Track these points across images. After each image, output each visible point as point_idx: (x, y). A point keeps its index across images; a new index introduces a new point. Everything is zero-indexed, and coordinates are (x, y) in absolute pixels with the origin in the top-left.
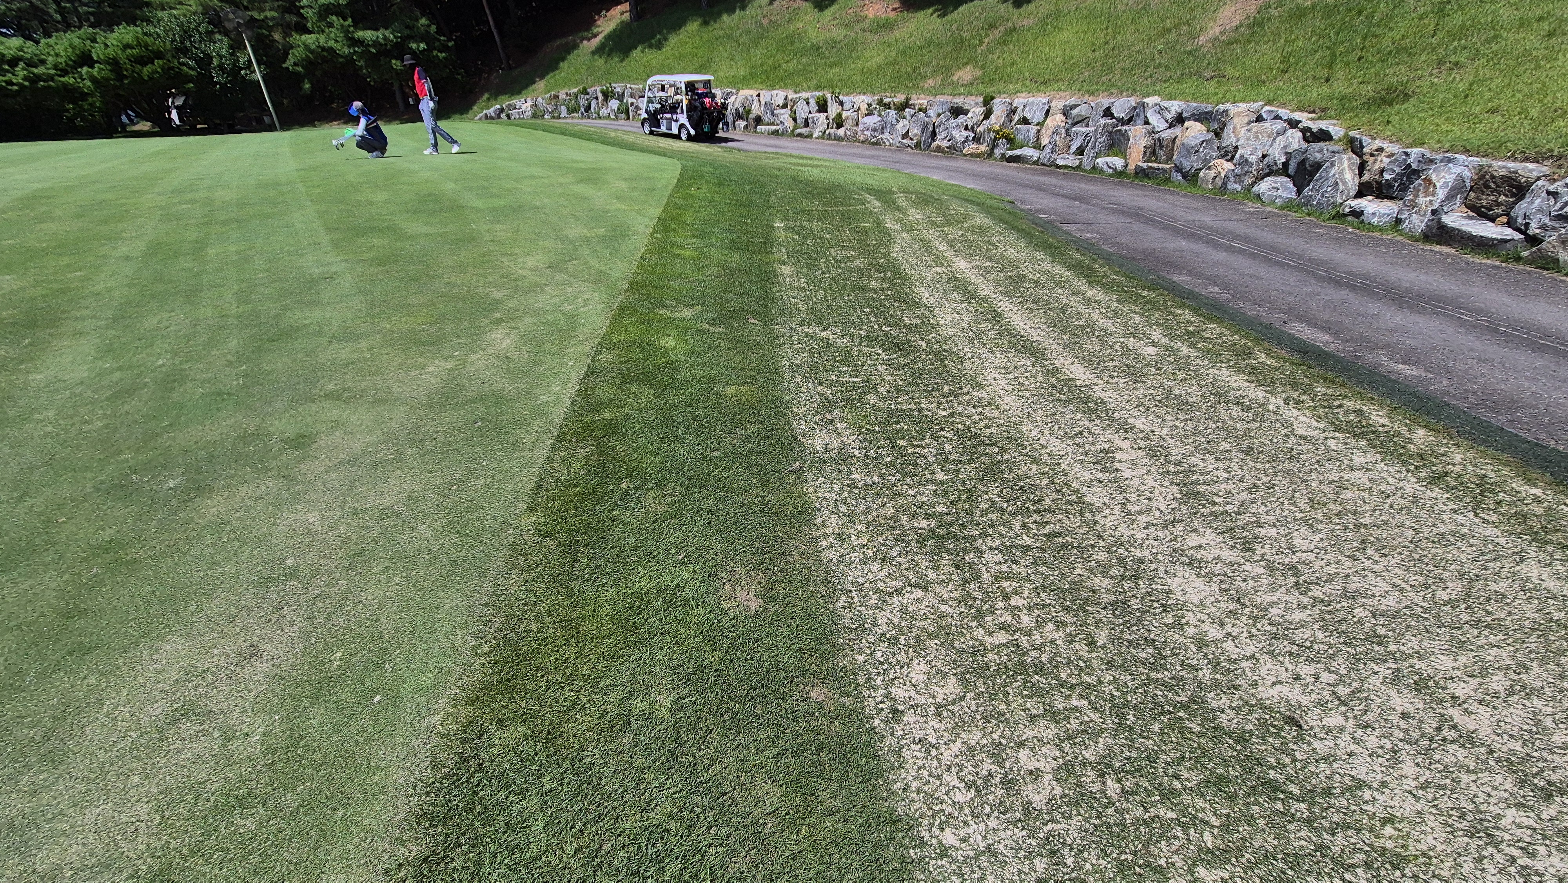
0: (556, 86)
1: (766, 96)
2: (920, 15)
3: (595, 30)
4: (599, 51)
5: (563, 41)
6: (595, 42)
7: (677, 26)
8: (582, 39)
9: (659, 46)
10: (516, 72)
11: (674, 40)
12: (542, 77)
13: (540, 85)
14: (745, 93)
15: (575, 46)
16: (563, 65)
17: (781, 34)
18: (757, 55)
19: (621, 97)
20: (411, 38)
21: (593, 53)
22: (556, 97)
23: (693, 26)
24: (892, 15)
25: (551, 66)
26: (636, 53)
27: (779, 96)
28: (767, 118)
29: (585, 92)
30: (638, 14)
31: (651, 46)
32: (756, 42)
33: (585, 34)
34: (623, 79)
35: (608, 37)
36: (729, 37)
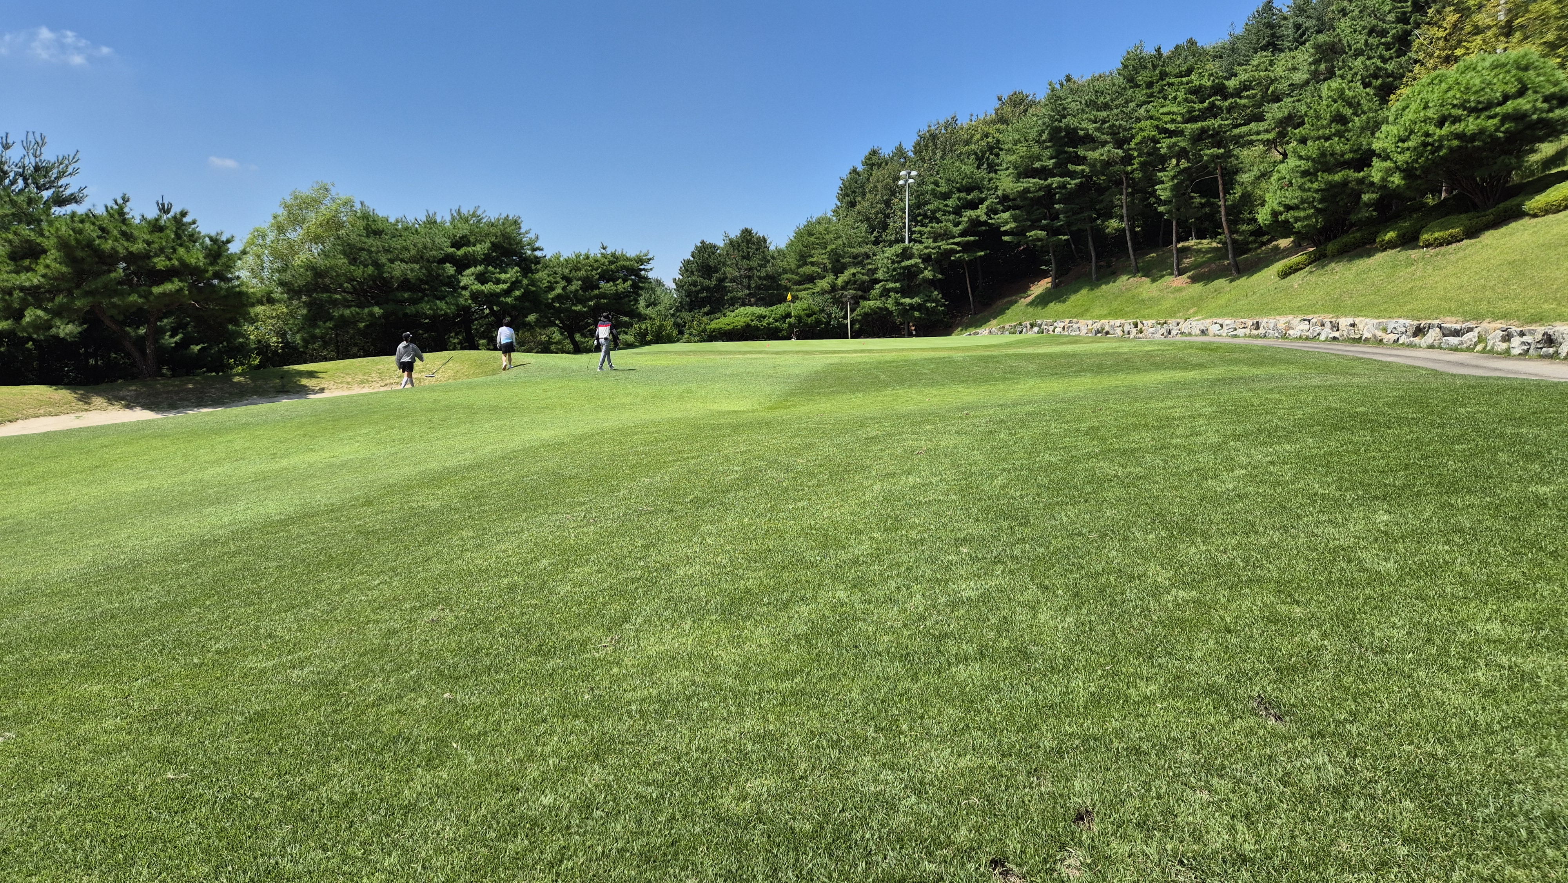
0: (1003, 322)
1: (1112, 322)
2: (1197, 285)
3: (1029, 293)
4: (1031, 304)
5: (1009, 299)
6: (1029, 299)
7: (1076, 291)
8: (1021, 298)
9: (1064, 302)
10: (978, 316)
11: (1073, 298)
12: (995, 318)
13: (994, 322)
14: (1103, 321)
15: (1016, 302)
16: (1009, 312)
17: (1130, 294)
18: (1115, 304)
19: (1040, 326)
20: (927, 301)
21: (1027, 305)
22: (1004, 327)
23: (1084, 291)
24: (1184, 285)
25: (1002, 312)
26: (1052, 305)
27: (1118, 322)
28: (1111, 332)
29: (1020, 324)
30: (1056, 285)
31: (1060, 302)
32: (1116, 298)
33: (1023, 295)
34: (1042, 317)
35: (1037, 297)
36: (1103, 296)
